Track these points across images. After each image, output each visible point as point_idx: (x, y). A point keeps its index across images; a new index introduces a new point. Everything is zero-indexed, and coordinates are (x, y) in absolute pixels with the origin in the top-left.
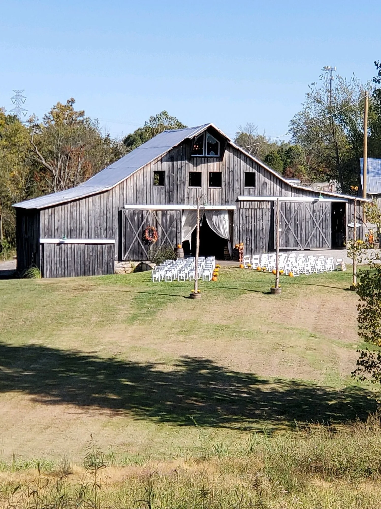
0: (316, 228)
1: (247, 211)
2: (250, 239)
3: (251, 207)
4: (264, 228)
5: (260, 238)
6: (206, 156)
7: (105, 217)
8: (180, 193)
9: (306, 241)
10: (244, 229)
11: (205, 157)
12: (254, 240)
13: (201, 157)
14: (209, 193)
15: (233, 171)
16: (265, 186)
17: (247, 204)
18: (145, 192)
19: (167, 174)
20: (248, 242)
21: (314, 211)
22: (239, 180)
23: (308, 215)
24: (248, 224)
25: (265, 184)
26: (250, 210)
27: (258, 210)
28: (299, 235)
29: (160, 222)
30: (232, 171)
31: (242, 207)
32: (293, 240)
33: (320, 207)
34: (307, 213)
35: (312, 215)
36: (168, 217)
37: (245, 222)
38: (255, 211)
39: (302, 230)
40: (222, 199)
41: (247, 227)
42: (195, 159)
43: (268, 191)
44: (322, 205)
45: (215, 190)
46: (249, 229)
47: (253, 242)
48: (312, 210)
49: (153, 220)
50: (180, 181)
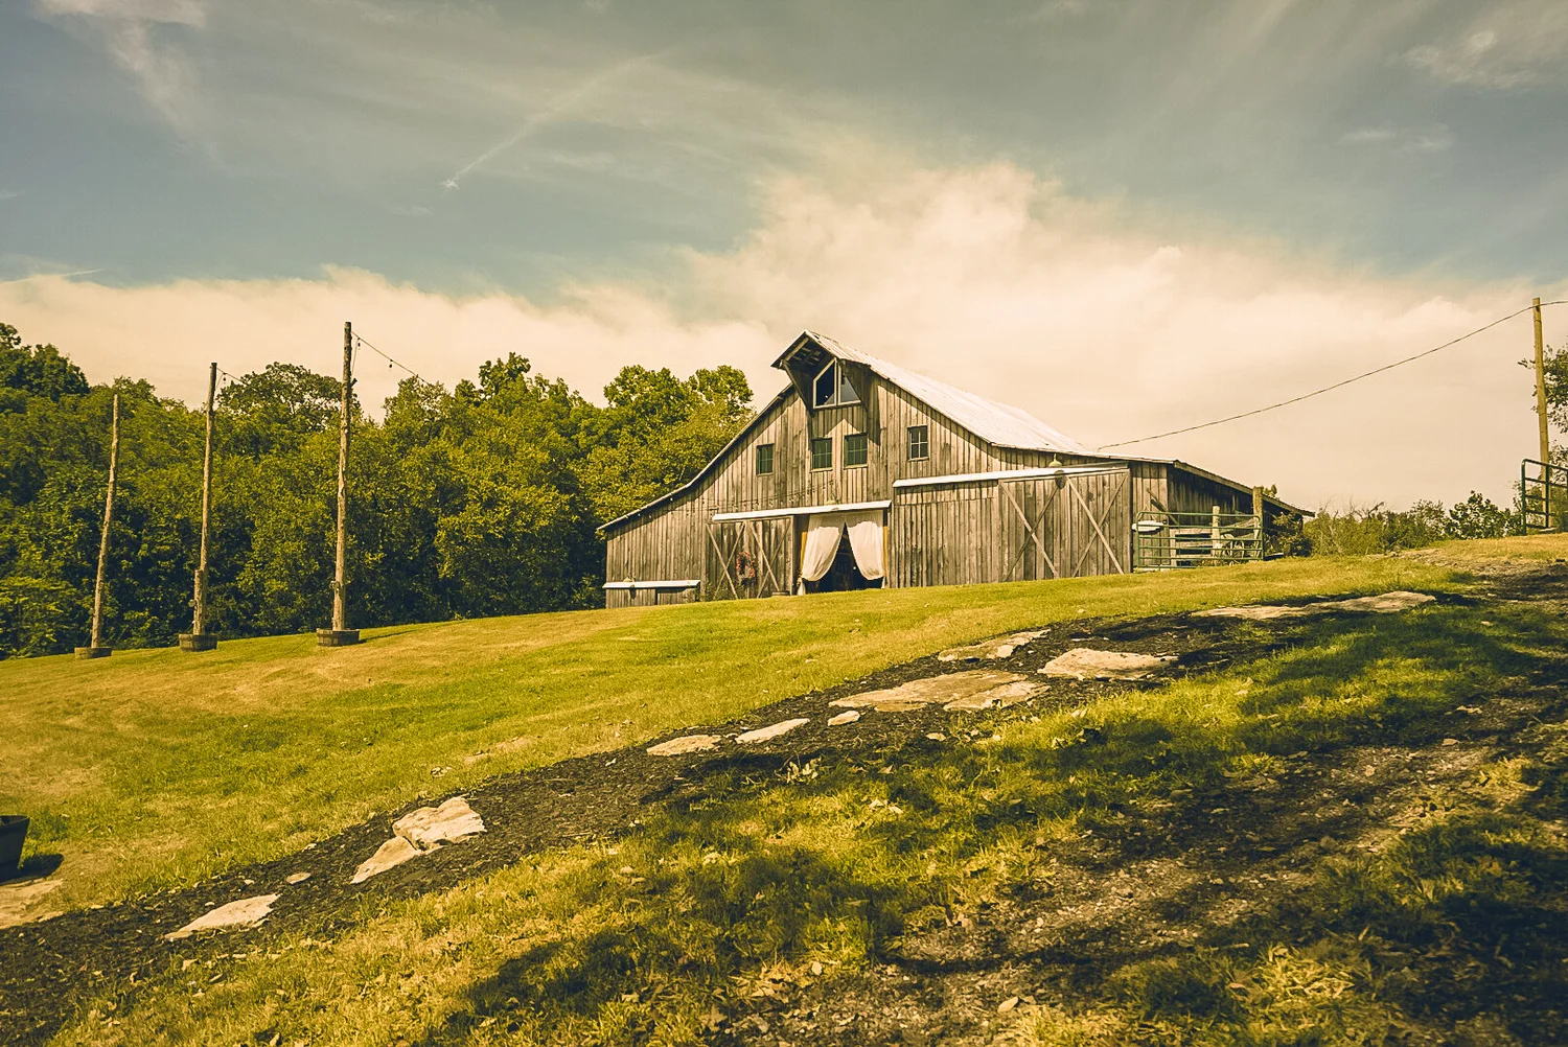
0: (1094, 535)
1: (914, 508)
2: (918, 570)
3: (920, 502)
4: (946, 544)
5: (939, 566)
6: (840, 404)
7: (688, 539)
8: (797, 484)
9: (1072, 568)
10: (909, 549)
11: (837, 407)
12: (927, 572)
13: (831, 408)
14: (845, 479)
15: (886, 429)
16: (948, 452)
17: (912, 498)
18: (744, 488)
19: (777, 449)
20: (915, 577)
21: (1089, 497)
22: (897, 445)
23: (1075, 507)
24: (914, 538)
25: (947, 447)
26: (919, 507)
27: (934, 505)
28: (1056, 555)
29: (761, 545)
30: (884, 429)
31: (903, 503)
32: (1043, 569)
33: (1104, 484)
34: (1074, 501)
35: (1085, 507)
36: (773, 531)
37: (909, 535)
38: (929, 508)
39: (1062, 543)
40: (867, 489)
41: (914, 544)
42: (821, 413)
43: (954, 462)
44: (1107, 480)
45: (855, 473)
46: (916, 549)
47: (924, 575)
48: (1085, 494)
49: (750, 540)
50: (797, 459)
